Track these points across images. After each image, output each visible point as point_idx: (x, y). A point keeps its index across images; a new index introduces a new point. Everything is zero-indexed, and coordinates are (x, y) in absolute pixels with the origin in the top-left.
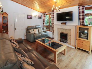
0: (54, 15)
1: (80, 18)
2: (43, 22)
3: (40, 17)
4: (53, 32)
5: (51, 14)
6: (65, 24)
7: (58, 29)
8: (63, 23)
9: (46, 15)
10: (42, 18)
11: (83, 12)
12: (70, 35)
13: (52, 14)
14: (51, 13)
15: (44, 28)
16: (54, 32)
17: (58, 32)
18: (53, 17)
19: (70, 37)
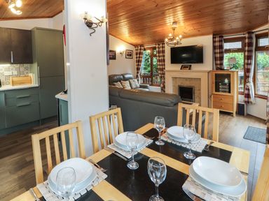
0: (163, 52)
1: (215, 58)
2: (136, 67)
3: (131, 55)
4: (162, 85)
5: (157, 49)
6: (190, 69)
7: (173, 80)
8: (185, 67)
9: (145, 50)
10: (134, 56)
11: (221, 47)
12: (200, 90)
13: (159, 48)
14: (157, 46)
15: (140, 79)
16: (164, 87)
17: (174, 86)
18: (161, 54)
19: (200, 93)
